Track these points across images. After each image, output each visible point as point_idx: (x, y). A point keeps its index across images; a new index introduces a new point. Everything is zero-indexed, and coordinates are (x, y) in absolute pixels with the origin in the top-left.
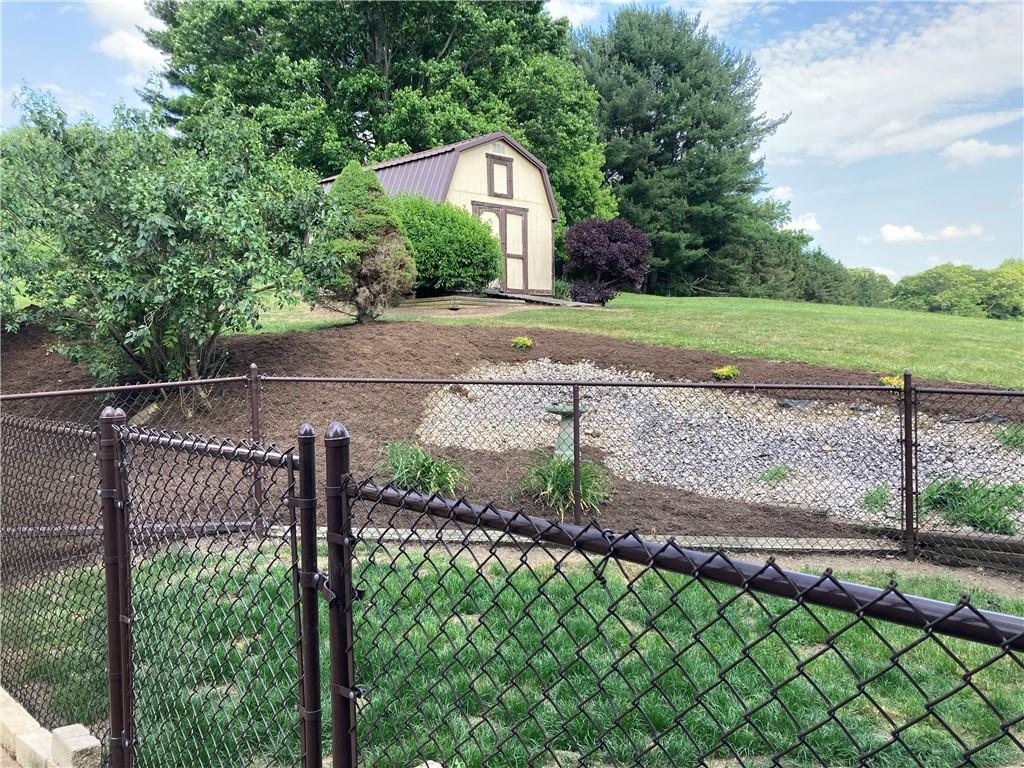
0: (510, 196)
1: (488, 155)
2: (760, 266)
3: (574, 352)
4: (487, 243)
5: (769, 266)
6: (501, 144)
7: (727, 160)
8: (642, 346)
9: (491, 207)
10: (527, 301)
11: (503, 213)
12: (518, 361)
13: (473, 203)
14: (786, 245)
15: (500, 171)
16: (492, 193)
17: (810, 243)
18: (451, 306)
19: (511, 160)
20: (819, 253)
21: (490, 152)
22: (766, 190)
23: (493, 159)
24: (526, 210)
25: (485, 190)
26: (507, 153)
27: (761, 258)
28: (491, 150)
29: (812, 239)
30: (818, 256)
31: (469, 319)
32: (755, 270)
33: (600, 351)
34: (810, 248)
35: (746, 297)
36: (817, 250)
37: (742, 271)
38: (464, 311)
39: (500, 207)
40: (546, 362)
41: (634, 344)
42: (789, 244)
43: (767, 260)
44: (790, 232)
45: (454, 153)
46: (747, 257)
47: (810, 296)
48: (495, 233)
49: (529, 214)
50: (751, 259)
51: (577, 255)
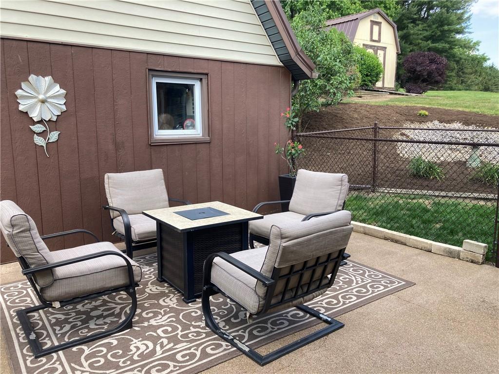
0: (379, 41)
1: (371, 21)
2: (461, 74)
3: (449, 118)
4: (378, 65)
5: (466, 74)
6: (377, 15)
7: (453, 18)
8: (485, 116)
9: (371, 47)
10: (390, 93)
11: (376, 49)
12: (423, 122)
13: (364, 45)
14: (476, 62)
15: (376, 28)
16: (372, 40)
17: (488, 61)
18: (358, 96)
19: (381, 23)
20: (493, 67)
21: (372, 19)
22: (470, 33)
23: (373, 23)
24: (386, 48)
25: (369, 38)
26: (379, 19)
27: (462, 69)
28: (372, 18)
29: (489, 59)
30: (492, 68)
31: (369, 101)
32: (459, 76)
33: (464, 118)
34: (488, 64)
35: (454, 90)
36: (491, 65)
37: (454, 77)
38: (365, 98)
39: (375, 46)
40: (436, 122)
41: (480, 114)
42: (479, 62)
43: (466, 71)
44: (477, 55)
45: (357, 20)
46: (454, 69)
47: (486, 89)
48: (381, 60)
49: (387, 49)
50: (456, 70)
51: (412, 71)
